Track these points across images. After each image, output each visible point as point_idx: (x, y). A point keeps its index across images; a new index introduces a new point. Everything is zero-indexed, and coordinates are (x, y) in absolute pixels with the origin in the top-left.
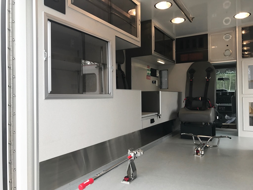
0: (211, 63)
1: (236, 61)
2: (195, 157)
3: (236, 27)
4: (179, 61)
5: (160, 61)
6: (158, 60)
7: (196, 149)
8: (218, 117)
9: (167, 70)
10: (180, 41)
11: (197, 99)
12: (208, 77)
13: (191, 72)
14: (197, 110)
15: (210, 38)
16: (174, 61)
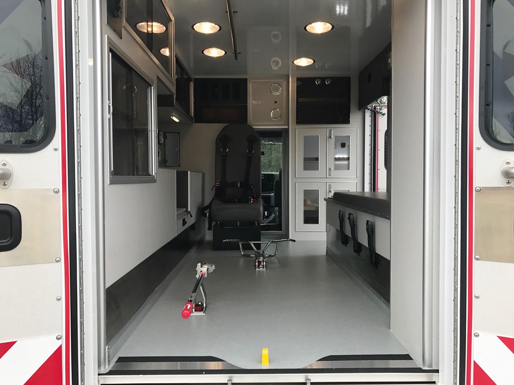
0: (254, 127)
1: (286, 127)
2: (257, 272)
3: (289, 75)
4: (200, 118)
5: (176, 117)
6: (173, 116)
7: (257, 261)
8: (266, 212)
9: (179, 133)
10: (200, 83)
11: (233, 185)
12: (250, 151)
13: (222, 141)
14: (236, 202)
15: (250, 87)
16: (192, 117)
